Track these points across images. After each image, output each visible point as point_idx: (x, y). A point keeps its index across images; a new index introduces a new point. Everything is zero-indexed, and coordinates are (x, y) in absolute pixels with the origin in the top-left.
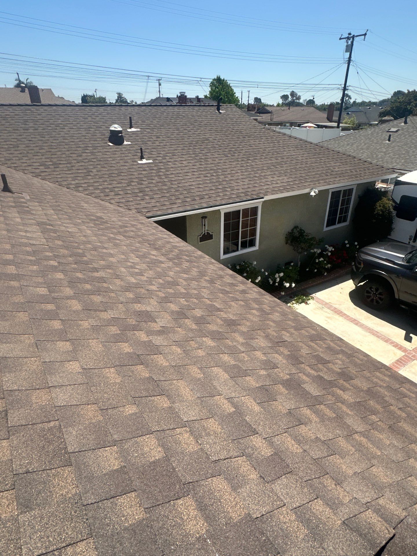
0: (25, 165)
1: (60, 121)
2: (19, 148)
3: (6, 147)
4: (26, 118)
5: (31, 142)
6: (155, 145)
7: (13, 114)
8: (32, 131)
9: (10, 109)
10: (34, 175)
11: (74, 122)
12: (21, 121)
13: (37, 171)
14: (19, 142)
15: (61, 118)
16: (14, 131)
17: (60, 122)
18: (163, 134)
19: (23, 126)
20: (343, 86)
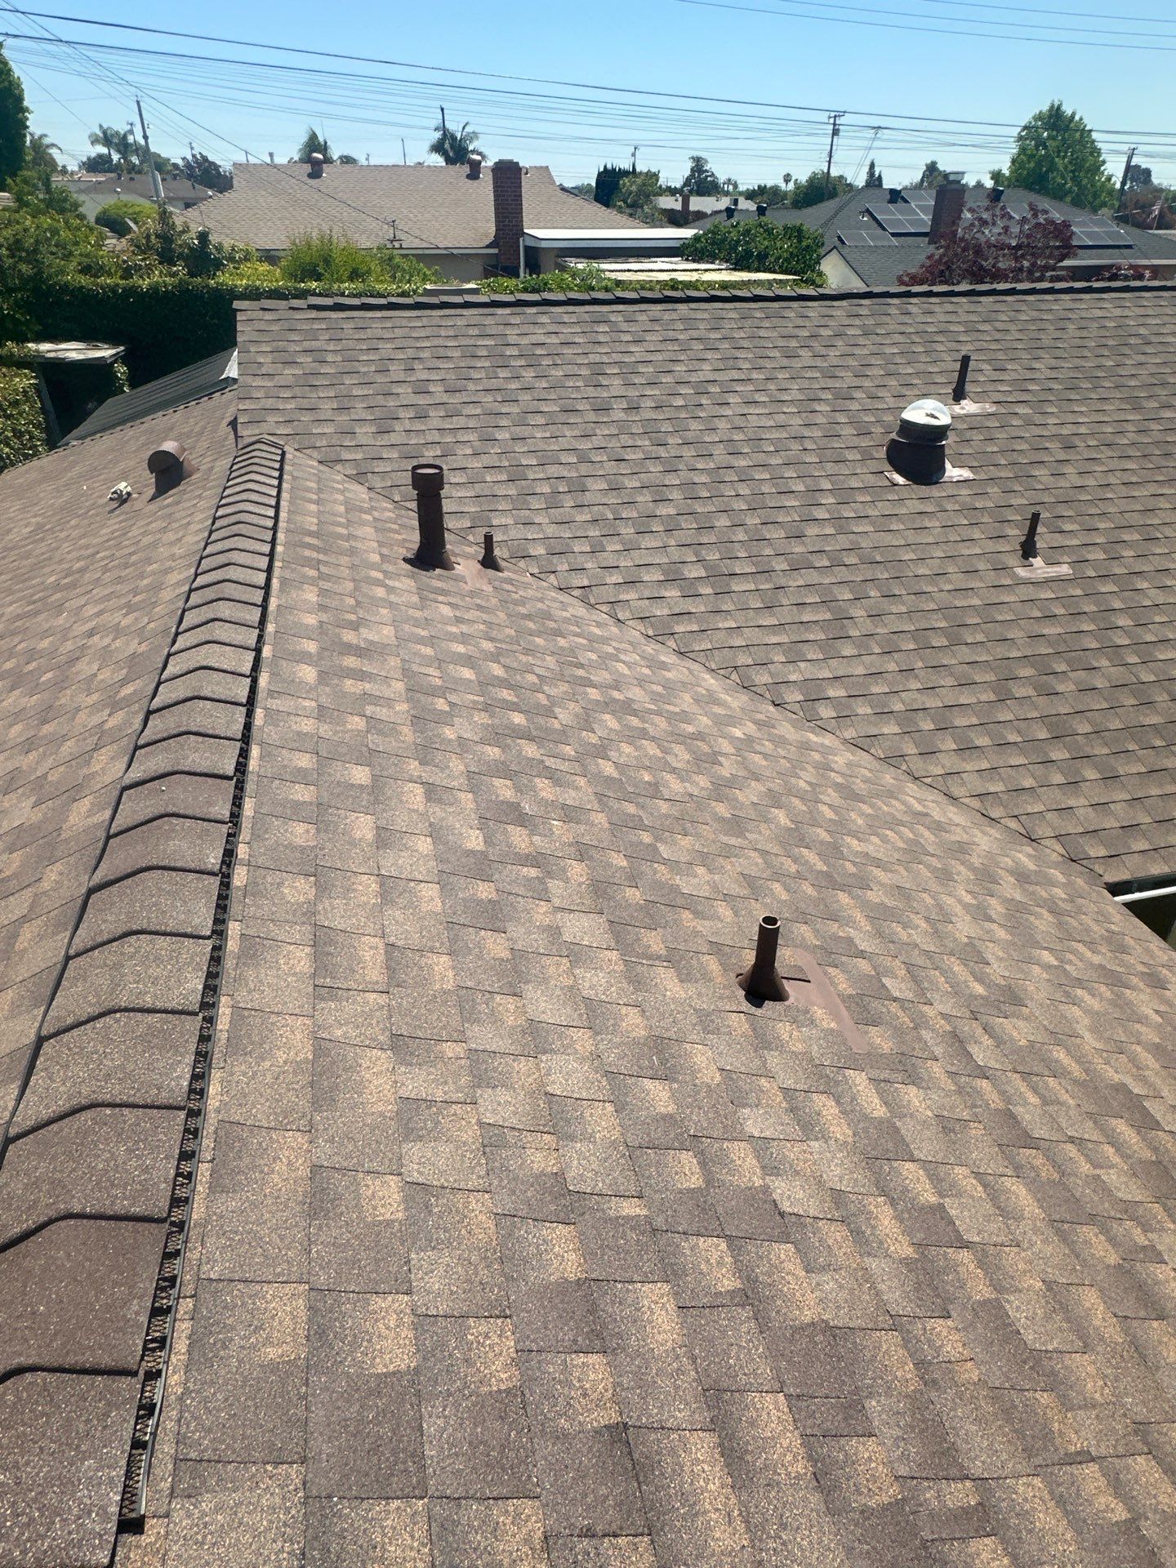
0: (616, 578)
1: (706, 366)
2: (588, 498)
3: (546, 489)
4: (597, 358)
5: (624, 469)
6: (1063, 483)
7: (554, 340)
8: (622, 415)
9: (544, 319)
10: (651, 633)
11: (755, 375)
12: (585, 372)
13: (660, 611)
14: (584, 469)
15: (709, 355)
16: (563, 418)
17: (706, 371)
18: (1083, 430)
19: (591, 392)
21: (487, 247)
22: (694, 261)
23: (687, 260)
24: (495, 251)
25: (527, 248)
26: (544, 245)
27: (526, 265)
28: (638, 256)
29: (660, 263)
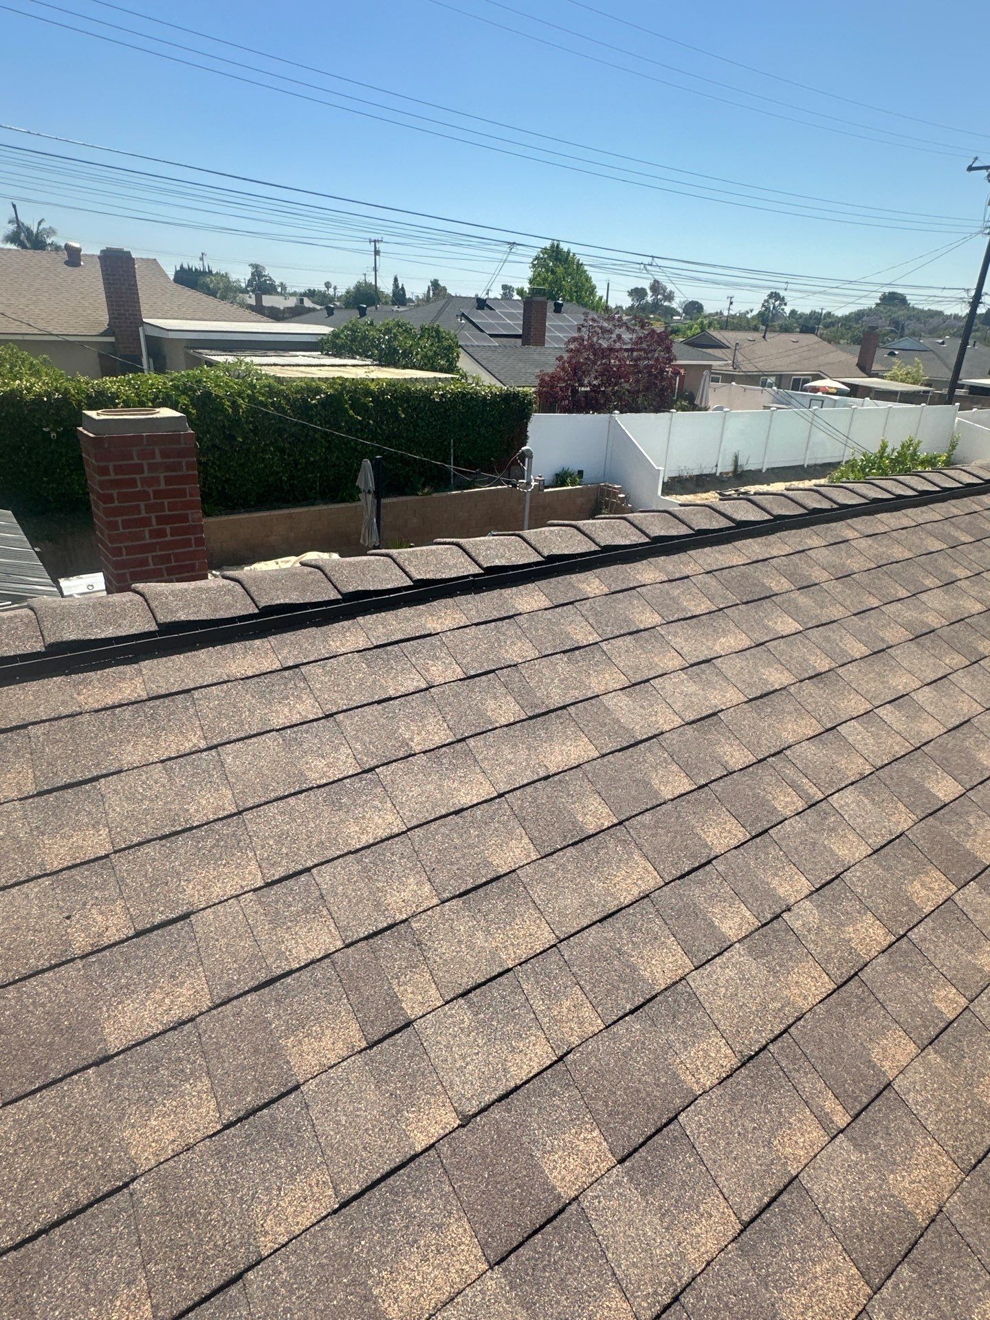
20: (973, 293)
21: (103, 334)
22: (335, 356)
23: (327, 354)
24: (112, 339)
25: (147, 337)
26: (171, 335)
27: (149, 355)
28: (275, 349)
29: (301, 358)
